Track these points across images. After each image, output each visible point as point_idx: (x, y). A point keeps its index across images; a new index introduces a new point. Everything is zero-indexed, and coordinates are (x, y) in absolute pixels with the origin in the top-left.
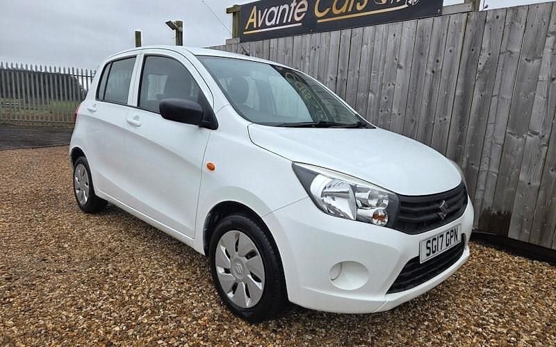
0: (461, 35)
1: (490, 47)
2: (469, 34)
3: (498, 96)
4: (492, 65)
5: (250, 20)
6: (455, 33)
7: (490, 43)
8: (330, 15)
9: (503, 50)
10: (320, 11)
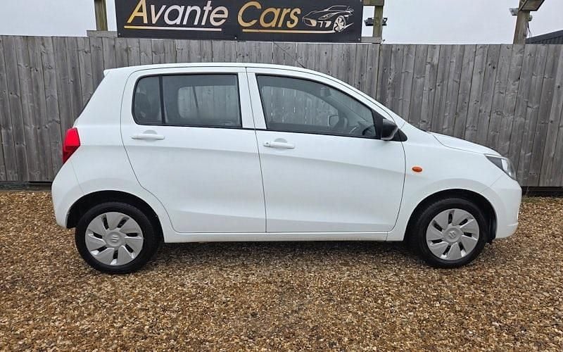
0: (377, 59)
1: (396, 68)
2: (382, 58)
3: (403, 99)
4: (397, 79)
5: (136, 13)
6: (372, 56)
7: (395, 66)
8: (258, 26)
9: (403, 71)
10: (244, 21)
